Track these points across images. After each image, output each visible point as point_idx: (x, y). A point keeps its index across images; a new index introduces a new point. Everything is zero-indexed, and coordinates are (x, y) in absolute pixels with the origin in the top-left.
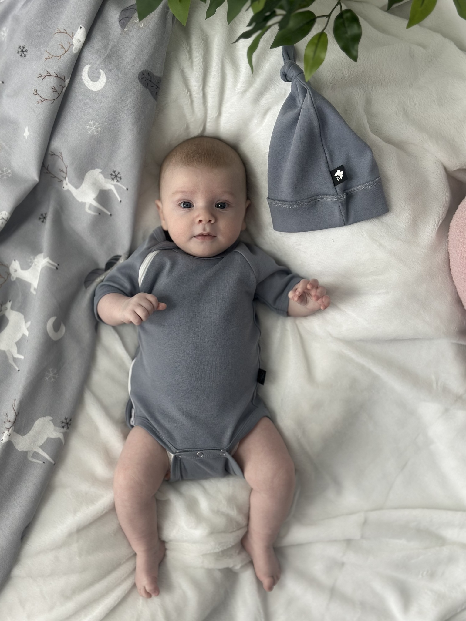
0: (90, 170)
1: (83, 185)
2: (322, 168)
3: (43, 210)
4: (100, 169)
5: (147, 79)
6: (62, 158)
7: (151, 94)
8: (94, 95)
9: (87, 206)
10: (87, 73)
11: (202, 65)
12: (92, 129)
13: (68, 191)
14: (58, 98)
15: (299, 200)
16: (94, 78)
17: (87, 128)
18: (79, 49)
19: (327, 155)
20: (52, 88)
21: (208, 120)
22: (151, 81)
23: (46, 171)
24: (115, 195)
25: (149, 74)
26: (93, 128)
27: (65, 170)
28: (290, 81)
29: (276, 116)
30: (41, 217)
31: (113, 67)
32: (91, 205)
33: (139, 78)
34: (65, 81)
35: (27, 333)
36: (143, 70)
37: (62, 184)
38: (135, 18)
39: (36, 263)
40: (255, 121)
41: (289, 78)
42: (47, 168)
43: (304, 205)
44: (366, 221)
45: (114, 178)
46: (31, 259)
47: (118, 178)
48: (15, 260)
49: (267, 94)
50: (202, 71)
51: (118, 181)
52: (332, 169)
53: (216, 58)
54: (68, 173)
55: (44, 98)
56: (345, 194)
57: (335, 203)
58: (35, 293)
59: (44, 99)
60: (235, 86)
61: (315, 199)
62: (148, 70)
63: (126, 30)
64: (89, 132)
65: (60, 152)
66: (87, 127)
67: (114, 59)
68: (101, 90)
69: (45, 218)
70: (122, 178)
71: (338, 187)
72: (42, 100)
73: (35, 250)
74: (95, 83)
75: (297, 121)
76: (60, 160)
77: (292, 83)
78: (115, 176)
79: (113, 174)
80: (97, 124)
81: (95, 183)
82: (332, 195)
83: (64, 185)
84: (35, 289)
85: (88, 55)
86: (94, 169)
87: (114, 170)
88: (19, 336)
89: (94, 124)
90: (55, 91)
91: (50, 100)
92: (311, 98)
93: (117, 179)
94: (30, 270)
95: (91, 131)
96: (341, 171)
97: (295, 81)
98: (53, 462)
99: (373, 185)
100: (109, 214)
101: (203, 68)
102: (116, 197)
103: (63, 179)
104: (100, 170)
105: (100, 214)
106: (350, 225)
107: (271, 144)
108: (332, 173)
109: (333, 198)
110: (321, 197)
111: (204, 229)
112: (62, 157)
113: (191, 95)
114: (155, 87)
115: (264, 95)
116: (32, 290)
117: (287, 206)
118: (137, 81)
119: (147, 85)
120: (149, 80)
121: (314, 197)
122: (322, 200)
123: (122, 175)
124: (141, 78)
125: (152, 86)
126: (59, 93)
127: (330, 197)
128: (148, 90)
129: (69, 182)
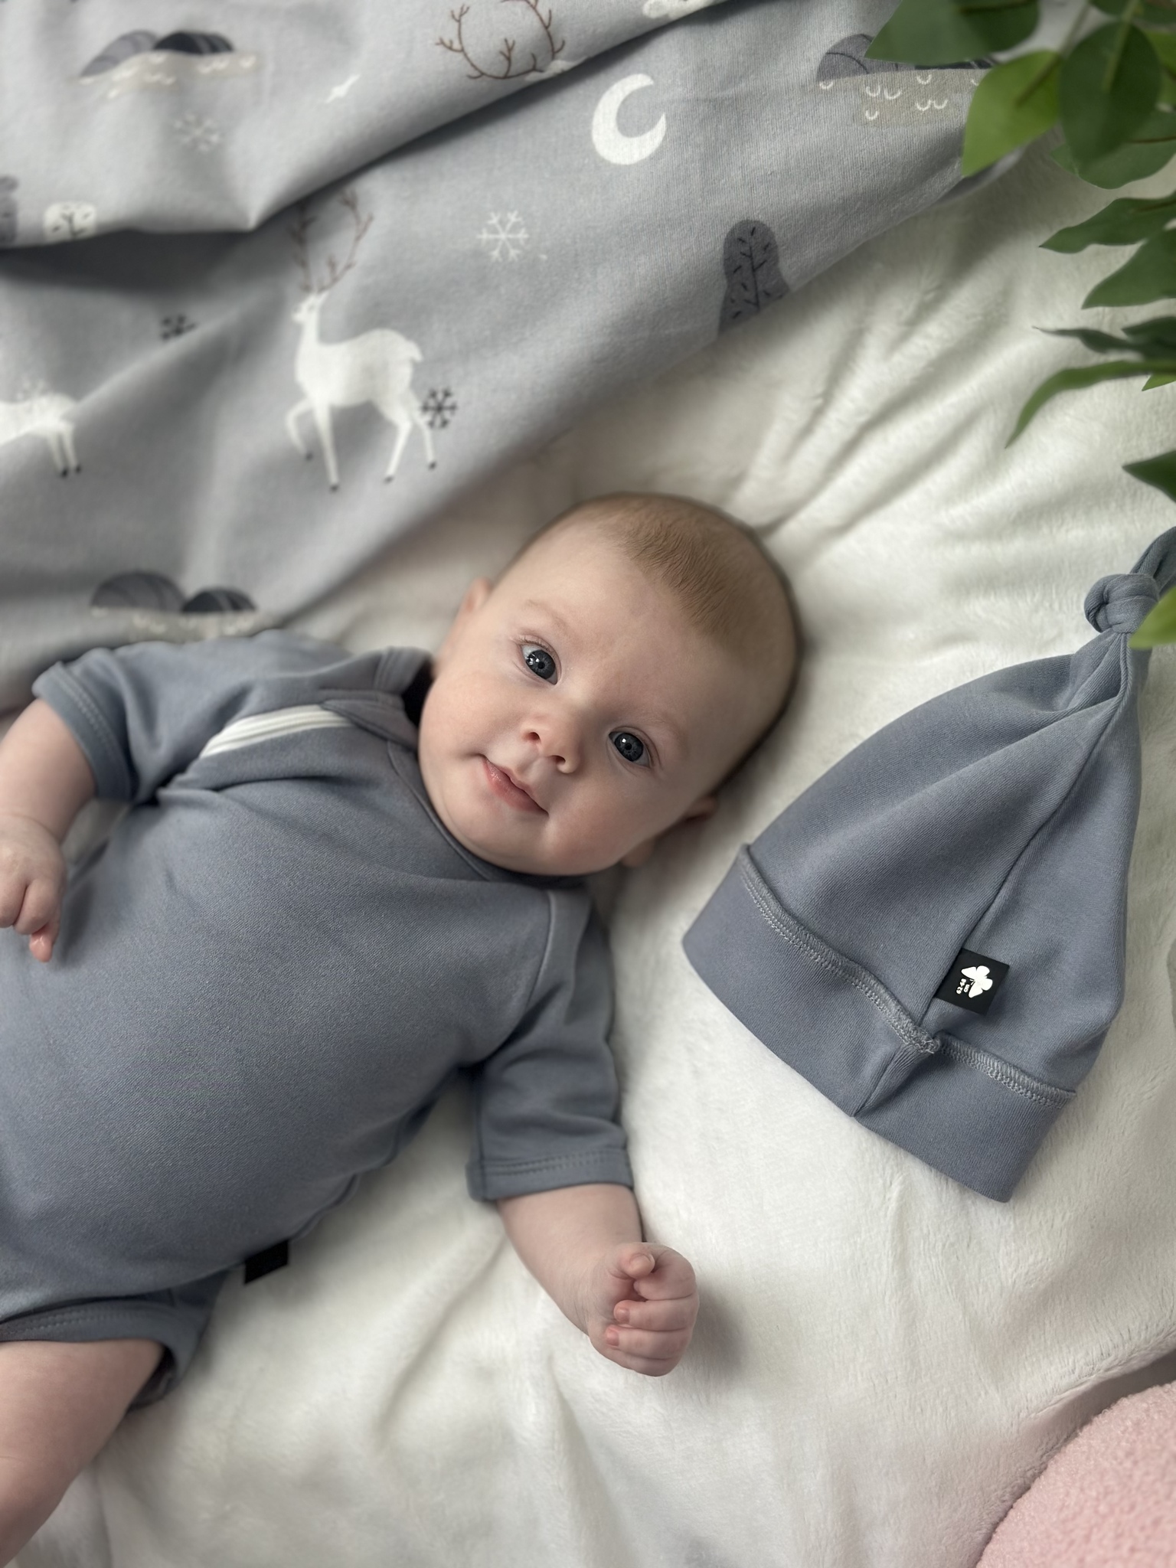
0: (394, 328)
1: (343, 346)
2: (950, 919)
3: (194, 310)
4: (423, 352)
5: (751, 257)
7: (724, 302)
8: (586, 161)
10: (627, 93)
12: (497, 236)
14: (497, 79)
15: (813, 932)
16: (630, 123)
17: (491, 222)
18: (666, 16)
19: (998, 902)
20: (506, 41)
22: (754, 270)
24: (392, 449)
25: (769, 248)
26: (503, 236)
27: (340, 268)
28: (1098, 628)
29: (972, 672)
30: (173, 322)
31: (700, 140)
32: (310, 414)
33: (732, 231)
34: (553, 58)
36: (762, 224)
38: (875, 82)
41: (1106, 618)
43: (813, 958)
45: (433, 409)
46: (34, 387)
47: (438, 417)
52: (972, 947)
55: (465, 44)
56: (938, 1042)
57: (890, 1035)
59: (460, 49)
60: (949, 499)
61: (853, 974)
62: (777, 237)
63: (824, 88)
64: (484, 236)
66: (491, 219)
67: (721, 127)
68: (615, 165)
69: (179, 332)
70: (449, 425)
71: (941, 1007)
72: (456, 45)
73: (70, 378)
74: (619, 135)
75: (1010, 741)
77: (1099, 638)
78: (438, 406)
79: (440, 396)
80: (522, 235)
82: (904, 1010)
83: (304, 307)
85: (666, 51)
86: (408, 337)
87: (449, 388)
89: (515, 228)
90: (507, 53)
91: (473, 65)
92: (1110, 720)
93: (434, 417)
95: (492, 237)
96: (989, 976)
97: (1111, 640)
99: (1030, 1095)
100: (334, 481)
101: (914, 379)
104: (419, 357)
108: (965, 957)
109: (899, 1019)
110: (872, 981)
111: (524, 768)
113: (818, 413)
114: (749, 295)
117: (768, 913)
118: (721, 233)
119: (735, 271)
120: (752, 263)
121: (857, 965)
122: (866, 993)
123: (455, 419)
124: (736, 236)
125: (745, 287)
126: (513, 71)
127: (894, 1010)
128: (724, 283)
129: (320, 307)
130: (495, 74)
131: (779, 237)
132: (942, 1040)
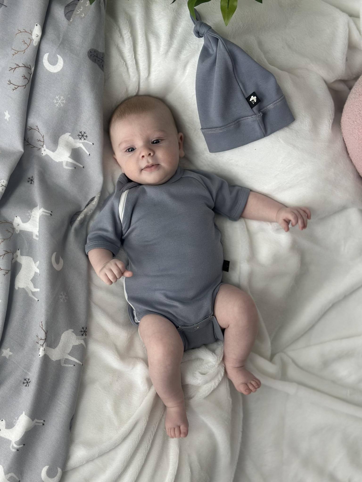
1: (59, 147)
2: (239, 98)
3: (30, 175)
4: (69, 133)
5: (95, 56)
6: (38, 130)
7: (99, 66)
8: (55, 76)
9: (64, 164)
10: (47, 60)
11: (131, 38)
12: (59, 103)
14: (28, 83)
15: (227, 124)
16: (53, 62)
17: (55, 102)
18: (38, 42)
19: (241, 87)
20: (22, 76)
22: (97, 57)
23: (27, 143)
24: (84, 151)
25: (95, 51)
26: (60, 101)
27: (42, 140)
28: (202, 37)
29: (195, 66)
30: (29, 180)
31: (67, 51)
32: (67, 162)
34: (31, 69)
35: (38, 271)
36: (91, 49)
37: (41, 152)
38: (77, 10)
39: (33, 215)
40: (179, 73)
41: (201, 34)
42: (27, 141)
43: (232, 127)
44: (280, 130)
45: (82, 137)
46: (29, 213)
47: (84, 137)
48: (16, 217)
49: (184, 51)
50: (132, 43)
51: (85, 139)
52: (247, 96)
53: (140, 32)
54: (44, 141)
55: (17, 85)
57: (254, 121)
58: (37, 239)
59: (18, 87)
60: (158, 50)
61: (238, 122)
63: (71, 21)
64: (57, 105)
65: (36, 126)
67: (67, 45)
68: (60, 71)
69: (32, 180)
70: (88, 136)
71: (255, 108)
72: (16, 87)
73: (31, 205)
74: (55, 66)
76: (37, 132)
77: (204, 38)
78: (82, 136)
79: (80, 134)
80: (62, 98)
81: (68, 145)
83: (43, 152)
84: (37, 236)
85: (45, 46)
87: (80, 131)
88: (32, 275)
89: (60, 98)
90: (25, 78)
91: (22, 86)
92: (223, 44)
94: (29, 222)
96: (254, 97)
97: (207, 36)
98: (81, 364)
99: (281, 102)
100: (82, 166)
101: (132, 41)
103: (40, 147)
104: (70, 134)
106: (268, 136)
108: (248, 99)
109: (252, 117)
110: (242, 119)
113: (126, 64)
114: (101, 61)
115: (182, 52)
116: (34, 237)
117: (218, 131)
118: (87, 58)
119: (95, 61)
120: (96, 56)
121: (238, 120)
122: (243, 121)
123: (87, 134)
124: (90, 56)
125: (99, 61)
126: (29, 79)
128: (96, 64)
129: (46, 148)
130: (27, 83)
131: (95, 48)
132: (261, 112)
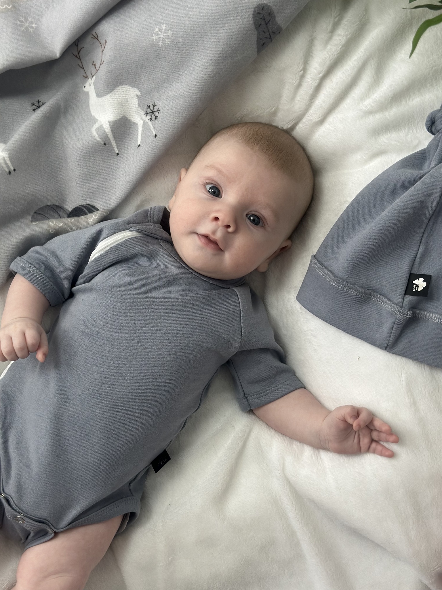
0: (126, 84)
1: (108, 97)
2: (403, 263)
3: (42, 98)
4: (140, 91)
5: (264, 19)
7: (257, 40)
9: (96, 126)
11: (341, 48)
12: (160, 36)
13: (87, 94)
15: (350, 283)
17: (155, 31)
19: (420, 251)
21: (304, 120)
22: (266, 24)
23: (76, 53)
24: (138, 133)
25: (271, 13)
26: (162, 35)
28: (433, 134)
30: (36, 104)
32: (102, 126)
33: (255, 10)
36: (266, 5)
37: (86, 82)
40: (358, 156)
41: (436, 129)
42: (79, 50)
43: (353, 293)
44: (415, 363)
45: (150, 113)
47: (153, 115)
49: (394, 133)
50: (335, 56)
51: (151, 119)
52: (414, 272)
53: (361, 51)
54: (98, 71)
56: (411, 312)
57: (391, 314)
60: (362, 99)
61: (370, 295)
64: (154, 37)
65: (105, 41)
66: (155, 29)
69: (39, 107)
70: (158, 118)
71: (409, 299)
75: (410, 187)
76: (99, 50)
77: (435, 138)
79: (152, 107)
80: (170, 33)
81: (123, 104)
82: (394, 303)
83: (87, 85)
86: (133, 87)
87: (154, 103)
89: (166, 31)
93: (151, 116)
95: (157, 37)
96: (424, 281)
100: (117, 152)
101: (338, 53)
102: (137, 138)
103: (89, 75)
104: (139, 93)
105: (105, 144)
106: (391, 354)
107: (360, 194)
108: (413, 277)
109: (393, 307)
110: (379, 295)
111: (214, 232)
112: (104, 47)
113: (302, 77)
114: (267, 35)
115: (390, 132)
117: (330, 280)
118: (250, 12)
119: (259, 26)
120: (265, 21)
121: (371, 291)
122: (377, 300)
123: (159, 115)
124: (257, 12)
125: (264, 32)
127: (390, 304)
128: (256, 32)
129: (94, 83)
131: (274, 9)
